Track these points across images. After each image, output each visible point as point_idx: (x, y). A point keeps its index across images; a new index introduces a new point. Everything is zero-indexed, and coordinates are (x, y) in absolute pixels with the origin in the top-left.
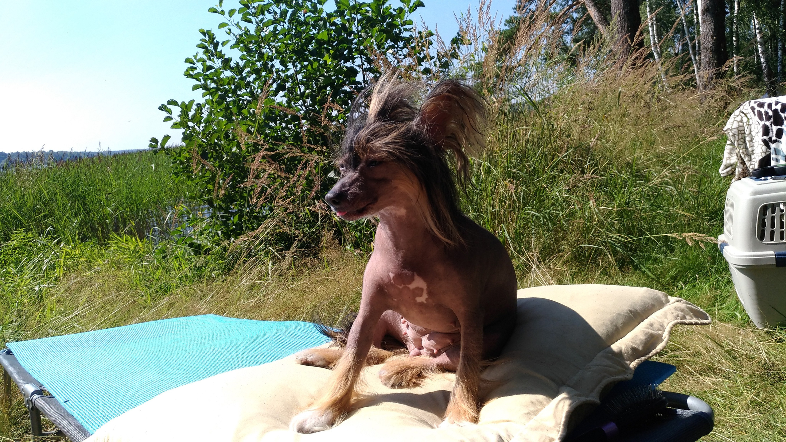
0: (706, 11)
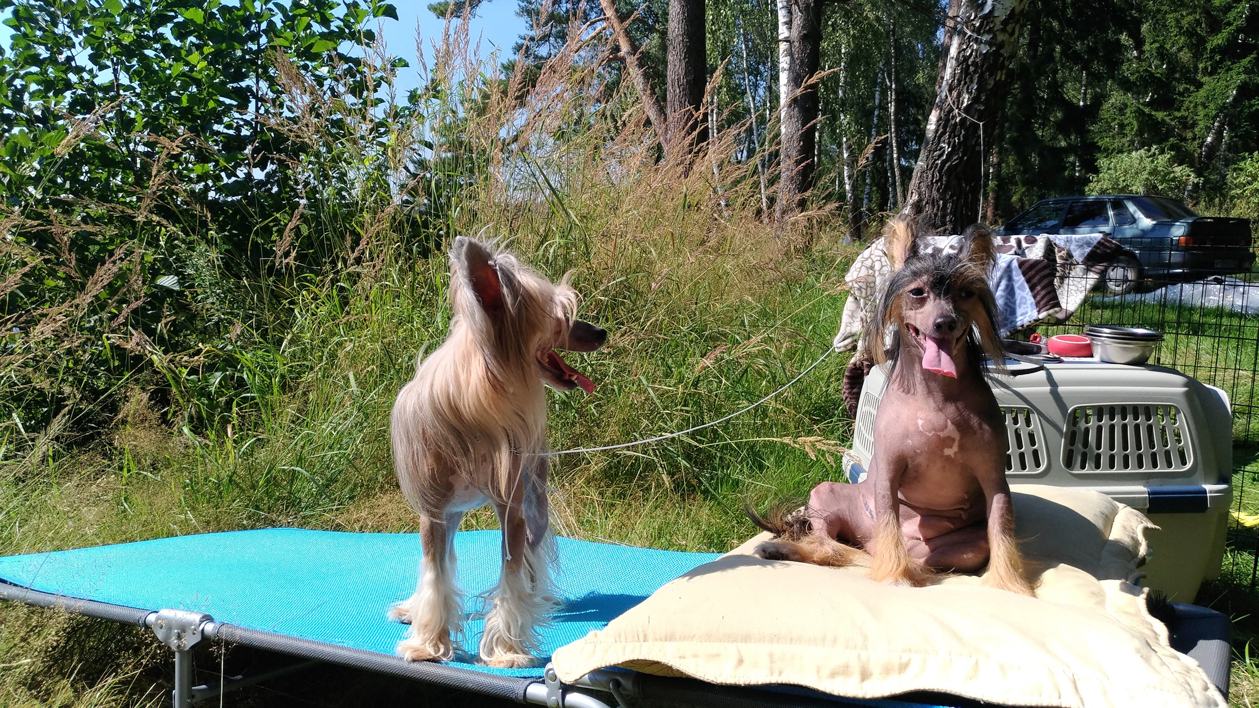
0: (793, 102)
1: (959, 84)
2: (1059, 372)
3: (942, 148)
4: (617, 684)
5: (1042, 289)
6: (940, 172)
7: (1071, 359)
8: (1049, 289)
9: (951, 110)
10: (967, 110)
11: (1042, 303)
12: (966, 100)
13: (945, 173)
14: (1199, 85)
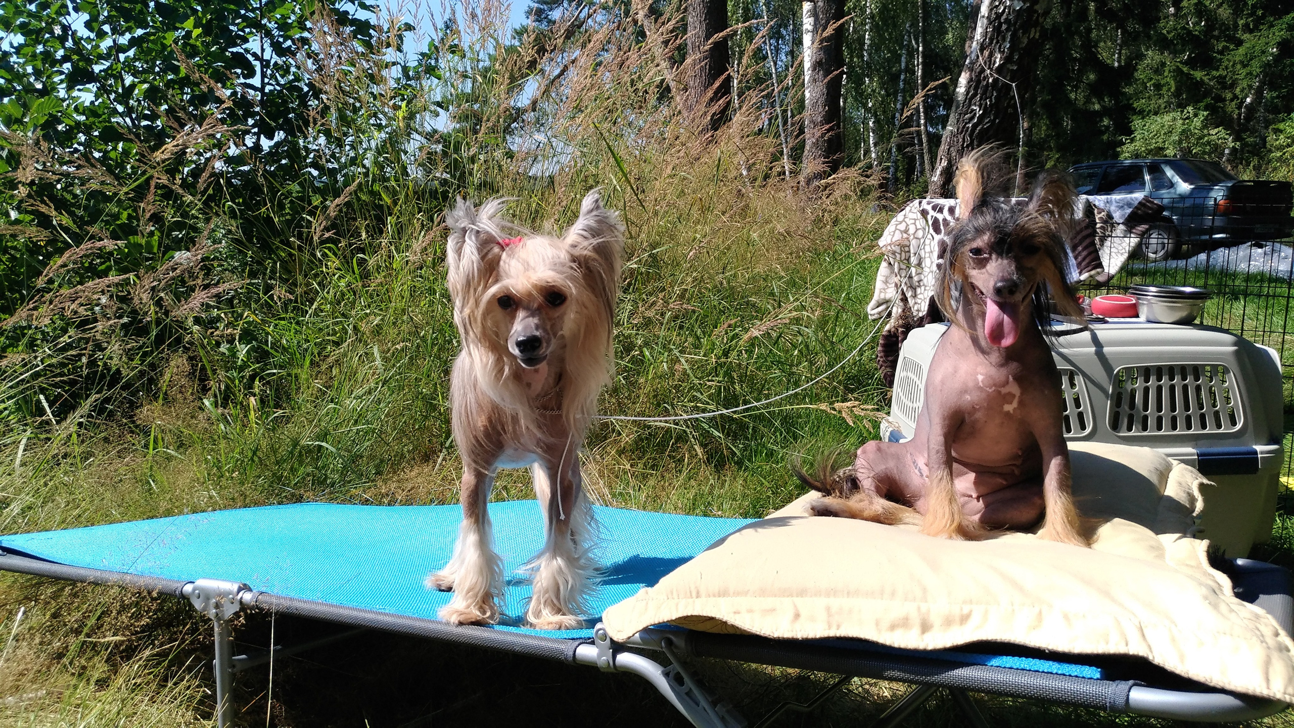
0: (817, 65)
1: (991, 43)
2: (1104, 332)
3: (973, 110)
4: (670, 643)
5: (1084, 249)
6: (971, 136)
7: (1116, 320)
8: (1091, 249)
9: (983, 71)
10: (999, 70)
11: (1083, 264)
12: (998, 60)
13: (977, 137)
14: (1239, 43)
